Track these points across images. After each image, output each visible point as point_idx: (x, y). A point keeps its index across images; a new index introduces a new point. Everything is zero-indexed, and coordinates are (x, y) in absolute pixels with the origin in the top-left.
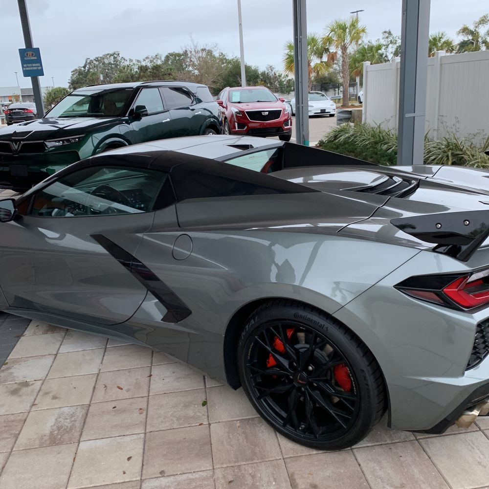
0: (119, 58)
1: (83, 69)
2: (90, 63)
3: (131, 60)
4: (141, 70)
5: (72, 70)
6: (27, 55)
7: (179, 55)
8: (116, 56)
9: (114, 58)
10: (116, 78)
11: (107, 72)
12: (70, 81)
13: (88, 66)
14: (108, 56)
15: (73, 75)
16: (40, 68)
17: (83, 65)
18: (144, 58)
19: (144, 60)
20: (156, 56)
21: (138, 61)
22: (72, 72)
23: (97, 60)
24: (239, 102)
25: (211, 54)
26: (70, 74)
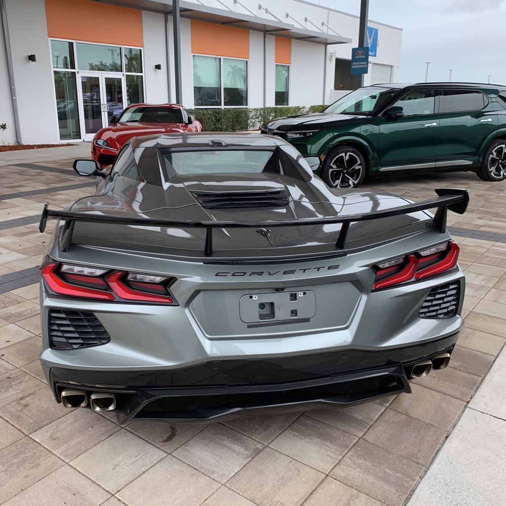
6: (358, 53)
16: (365, 66)
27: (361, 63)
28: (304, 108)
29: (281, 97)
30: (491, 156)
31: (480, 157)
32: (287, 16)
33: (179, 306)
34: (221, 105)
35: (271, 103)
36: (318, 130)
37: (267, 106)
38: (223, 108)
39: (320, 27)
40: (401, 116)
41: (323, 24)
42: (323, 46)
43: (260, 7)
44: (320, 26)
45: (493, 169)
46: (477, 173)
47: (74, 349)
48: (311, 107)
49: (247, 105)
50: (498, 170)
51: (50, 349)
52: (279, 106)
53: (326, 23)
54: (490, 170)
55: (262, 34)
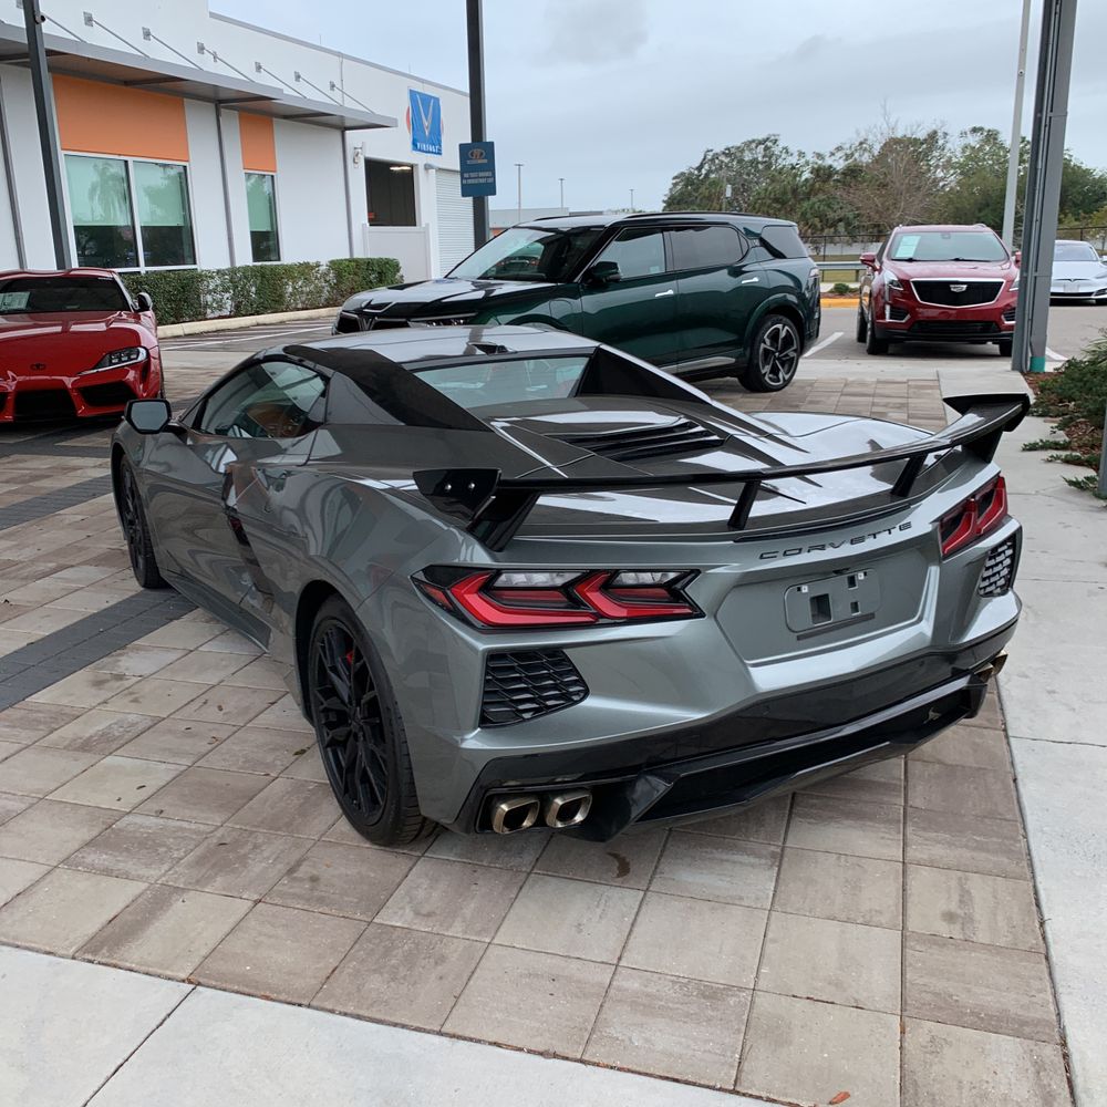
0: (776, 150)
1: (696, 172)
2: (712, 160)
3: (801, 154)
4: (818, 176)
5: (676, 174)
6: (471, 155)
7: (916, 142)
8: (769, 144)
9: (767, 148)
10: (759, 194)
11: (746, 180)
12: (666, 199)
13: (706, 167)
14: (753, 145)
15: (675, 185)
16: (490, 180)
17: (697, 165)
18: (832, 149)
19: (833, 154)
20: (861, 143)
21: (819, 156)
22: (674, 178)
23: (728, 153)
24: (910, 260)
25: (995, 139)
26: (669, 183)
27: (481, 174)
28: (318, 265)
29: (264, 243)
30: (763, 346)
31: (745, 349)
32: (259, 68)
33: (703, 617)
34: (138, 266)
35: (245, 257)
36: (473, 314)
37: (238, 264)
38: (143, 272)
39: (329, 92)
40: (617, 281)
41: (333, 86)
42: (338, 134)
43: (201, 49)
44: (327, 90)
45: (767, 369)
46: (740, 381)
47: (524, 720)
48: (332, 262)
49: (195, 263)
50: (775, 371)
51: (479, 729)
52: (260, 264)
53: (338, 85)
54: (763, 372)
55: (212, 106)
